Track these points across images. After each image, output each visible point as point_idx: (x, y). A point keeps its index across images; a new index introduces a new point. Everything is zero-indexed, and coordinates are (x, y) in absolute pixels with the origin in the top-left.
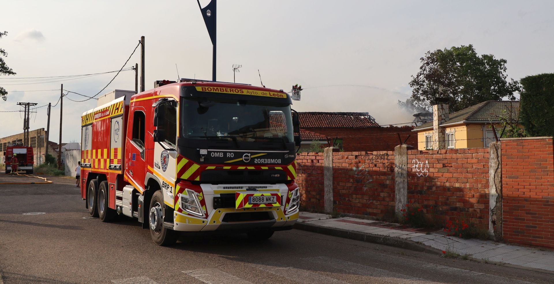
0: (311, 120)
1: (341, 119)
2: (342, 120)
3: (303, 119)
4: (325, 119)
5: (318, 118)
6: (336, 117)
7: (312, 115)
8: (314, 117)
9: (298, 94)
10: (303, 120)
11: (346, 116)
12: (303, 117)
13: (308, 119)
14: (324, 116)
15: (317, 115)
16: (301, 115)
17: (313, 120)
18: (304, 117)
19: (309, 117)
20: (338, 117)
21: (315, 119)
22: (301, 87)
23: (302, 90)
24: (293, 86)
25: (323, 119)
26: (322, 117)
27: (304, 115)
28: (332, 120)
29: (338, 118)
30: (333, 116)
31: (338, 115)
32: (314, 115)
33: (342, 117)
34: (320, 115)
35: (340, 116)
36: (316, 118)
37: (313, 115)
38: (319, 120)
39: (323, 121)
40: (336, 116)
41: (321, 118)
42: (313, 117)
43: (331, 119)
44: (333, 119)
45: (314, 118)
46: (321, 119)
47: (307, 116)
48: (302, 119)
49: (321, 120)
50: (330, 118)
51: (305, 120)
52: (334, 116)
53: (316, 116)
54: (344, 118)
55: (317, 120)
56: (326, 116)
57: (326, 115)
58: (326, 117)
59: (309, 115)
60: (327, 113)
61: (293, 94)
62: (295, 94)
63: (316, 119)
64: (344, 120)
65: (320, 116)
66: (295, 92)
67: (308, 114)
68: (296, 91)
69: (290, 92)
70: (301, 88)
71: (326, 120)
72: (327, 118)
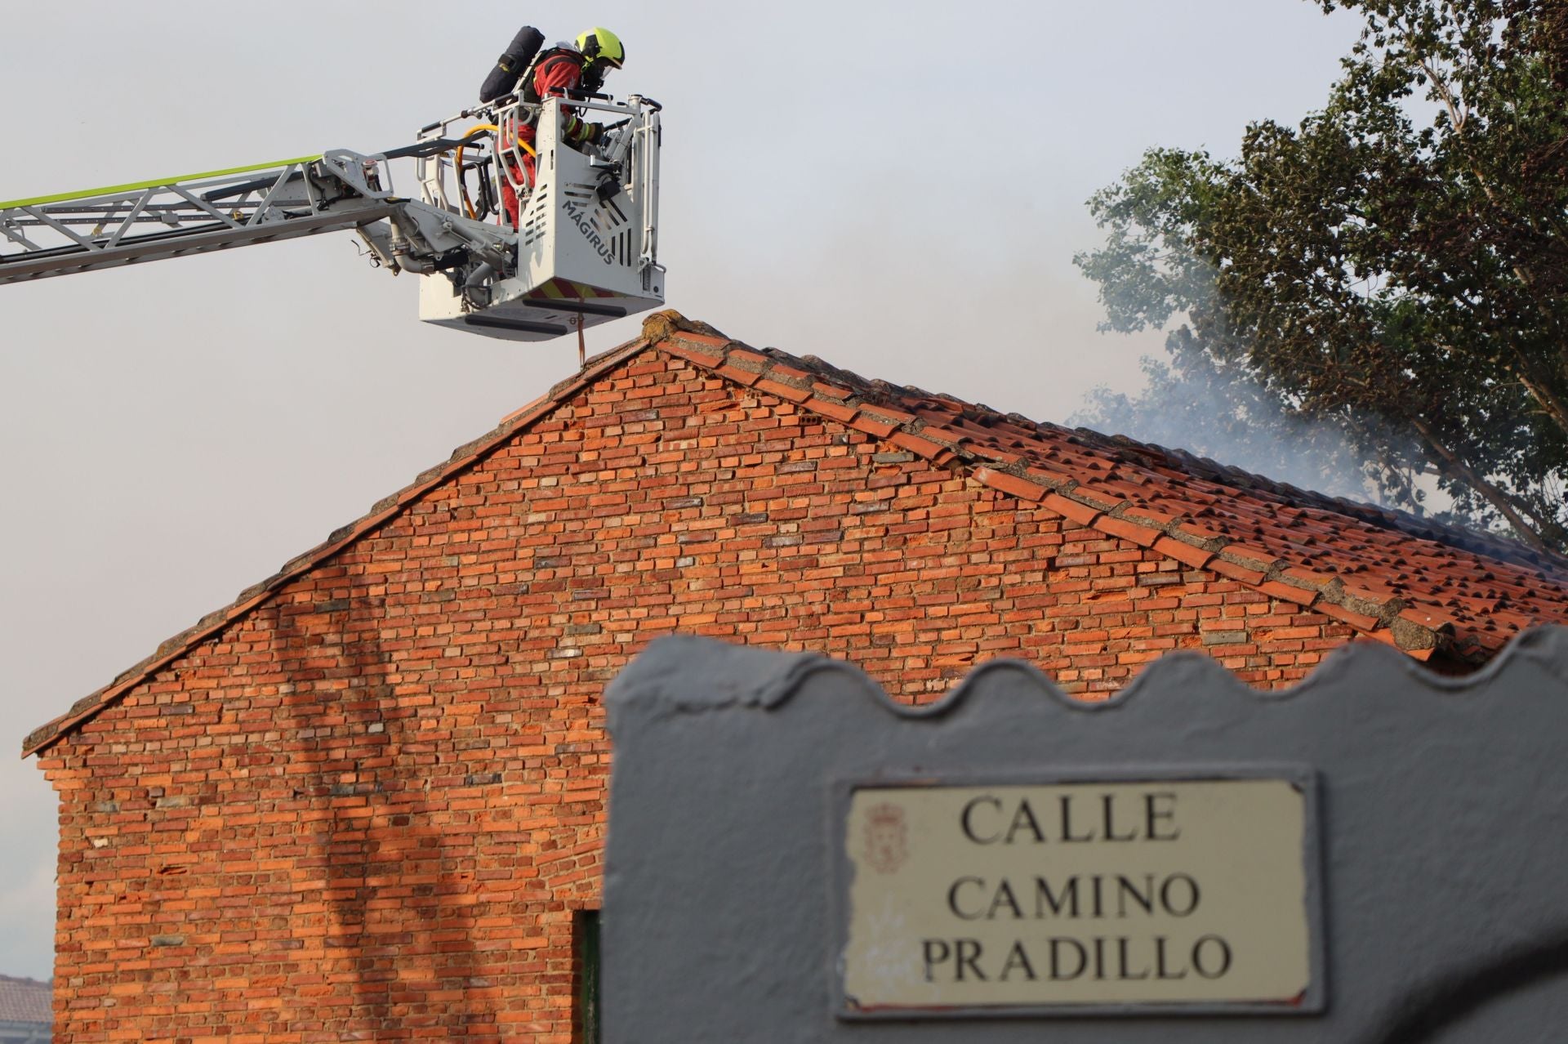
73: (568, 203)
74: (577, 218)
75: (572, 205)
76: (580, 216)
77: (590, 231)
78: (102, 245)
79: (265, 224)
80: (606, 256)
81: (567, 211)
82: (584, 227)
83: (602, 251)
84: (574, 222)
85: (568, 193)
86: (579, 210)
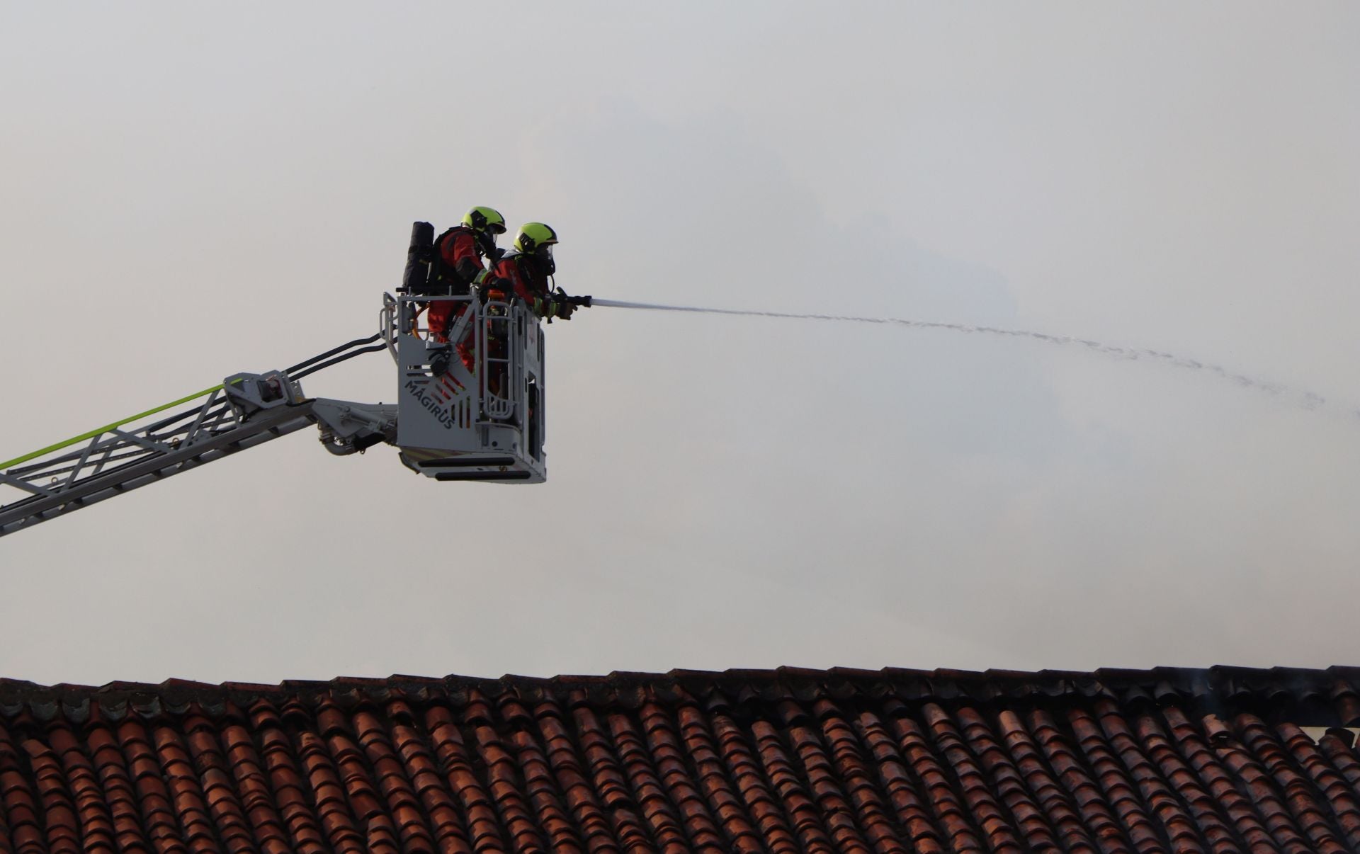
0: (711, 812)
1: (1234, 777)
2: (1247, 803)
3: (578, 796)
4: (952, 781)
5: (835, 775)
6: (1140, 744)
7: (728, 731)
8: (770, 755)
9: (497, 378)
10: (567, 812)
11: (1316, 734)
12: (579, 750)
13: (666, 795)
14: (929, 741)
15: (813, 723)
16: (551, 730)
17: (744, 812)
18: (597, 754)
19: (685, 757)
20: (1176, 748)
21: (772, 796)
22: (556, 251)
23: (565, 306)
24: (423, 230)
25: (916, 785)
26: (901, 759)
27: (589, 723)
28: (1069, 801)
29: (1189, 768)
30: (1085, 729)
31: (1177, 718)
32: (761, 730)
33: (1251, 753)
34: (868, 719)
35: (1215, 726)
36: (796, 767)
37: (744, 727)
38: (853, 812)
39: (916, 828)
40: (1148, 728)
41: (891, 771)
42: (756, 758)
43: (1058, 780)
44: (1096, 782)
45: (761, 772)
46: (878, 786)
47: (640, 735)
48: (560, 794)
49: (888, 811)
50: (1046, 761)
51: (604, 812)
52: (1107, 743)
53: (798, 735)
54: (1290, 761)
55: (816, 808)
56: (966, 745)
57: (969, 717)
58: (976, 759)
59: (687, 716)
60: (996, 678)
61: (410, 382)
62: (440, 369)
63: (804, 789)
64: (1281, 794)
65: (863, 751)
66: (456, 334)
67: (670, 710)
68: (461, 322)
69: (363, 346)
70: (549, 268)
71: (965, 811)
72: (987, 775)
73: (410, 383)
74: (419, 395)
75: (414, 384)
76: (421, 392)
77: (431, 403)
78: (57, 490)
79: (195, 444)
80: (446, 423)
81: (409, 389)
82: (425, 401)
83: (443, 418)
84: (416, 397)
85: (409, 375)
86: (420, 387)
